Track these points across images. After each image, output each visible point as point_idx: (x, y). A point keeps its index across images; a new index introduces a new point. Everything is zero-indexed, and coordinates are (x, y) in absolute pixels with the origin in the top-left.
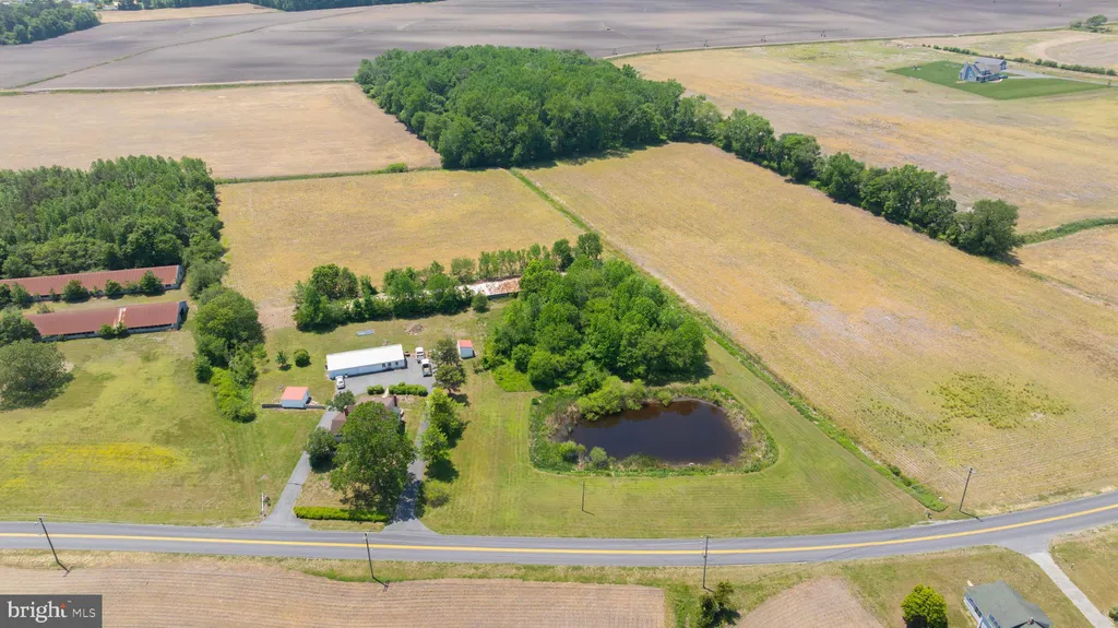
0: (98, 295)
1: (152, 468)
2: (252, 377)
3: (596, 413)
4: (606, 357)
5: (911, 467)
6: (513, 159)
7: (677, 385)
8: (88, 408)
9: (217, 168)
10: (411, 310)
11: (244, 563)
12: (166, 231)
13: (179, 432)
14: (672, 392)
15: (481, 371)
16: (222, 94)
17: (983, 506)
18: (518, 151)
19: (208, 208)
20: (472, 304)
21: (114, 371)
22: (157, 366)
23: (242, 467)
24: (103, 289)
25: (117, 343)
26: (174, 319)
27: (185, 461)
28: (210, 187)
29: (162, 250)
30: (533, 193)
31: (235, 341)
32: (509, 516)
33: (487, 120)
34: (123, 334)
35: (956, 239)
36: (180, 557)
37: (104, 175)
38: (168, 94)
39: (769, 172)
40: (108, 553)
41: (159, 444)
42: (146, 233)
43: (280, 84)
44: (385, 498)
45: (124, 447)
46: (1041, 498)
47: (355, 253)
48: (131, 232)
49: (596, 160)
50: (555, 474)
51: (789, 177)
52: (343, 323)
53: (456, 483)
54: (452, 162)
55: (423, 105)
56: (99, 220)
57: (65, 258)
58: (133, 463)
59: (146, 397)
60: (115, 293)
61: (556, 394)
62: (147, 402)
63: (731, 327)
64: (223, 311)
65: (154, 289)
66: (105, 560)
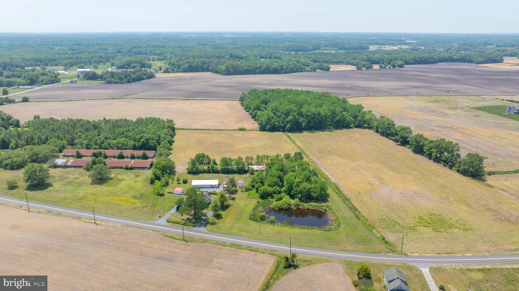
0: (127, 157)
1: (128, 204)
2: (167, 184)
3: (279, 208)
4: (288, 190)
5: (390, 237)
6: (286, 129)
7: (313, 204)
8: (115, 187)
9: (178, 124)
10: (226, 171)
11: (147, 231)
12: (153, 140)
13: (140, 196)
14: (310, 205)
15: (243, 191)
16: (189, 102)
17: (412, 253)
18: (288, 126)
19: (170, 135)
20: (249, 172)
21: (126, 178)
22: (139, 179)
23: (155, 207)
24: (129, 156)
25: (129, 171)
26: (148, 166)
27: (139, 203)
28: (173, 129)
29: (151, 145)
30: (290, 141)
31: (164, 173)
32: (234, 231)
33: (279, 114)
34: (132, 169)
35: (458, 169)
36: (129, 226)
37: (140, 122)
38: (170, 101)
39: (391, 141)
40: (109, 222)
41: (133, 199)
42: (147, 139)
43: (211, 100)
44: (196, 221)
45: (122, 198)
46: (439, 254)
47: (216, 154)
48: (142, 139)
49: (320, 132)
50: (255, 222)
51: (399, 143)
52: (203, 173)
53: (221, 220)
54: (263, 129)
55: (258, 108)
56: (133, 135)
57: (120, 145)
58: (123, 202)
59: (132, 186)
60: (133, 157)
61: (267, 201)
62: (133, 187)
63: (344, 189)
64: (163, 162)
65: (145, 157)
66: (107, 224)
